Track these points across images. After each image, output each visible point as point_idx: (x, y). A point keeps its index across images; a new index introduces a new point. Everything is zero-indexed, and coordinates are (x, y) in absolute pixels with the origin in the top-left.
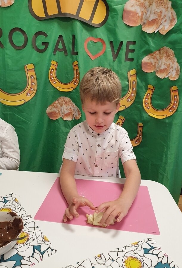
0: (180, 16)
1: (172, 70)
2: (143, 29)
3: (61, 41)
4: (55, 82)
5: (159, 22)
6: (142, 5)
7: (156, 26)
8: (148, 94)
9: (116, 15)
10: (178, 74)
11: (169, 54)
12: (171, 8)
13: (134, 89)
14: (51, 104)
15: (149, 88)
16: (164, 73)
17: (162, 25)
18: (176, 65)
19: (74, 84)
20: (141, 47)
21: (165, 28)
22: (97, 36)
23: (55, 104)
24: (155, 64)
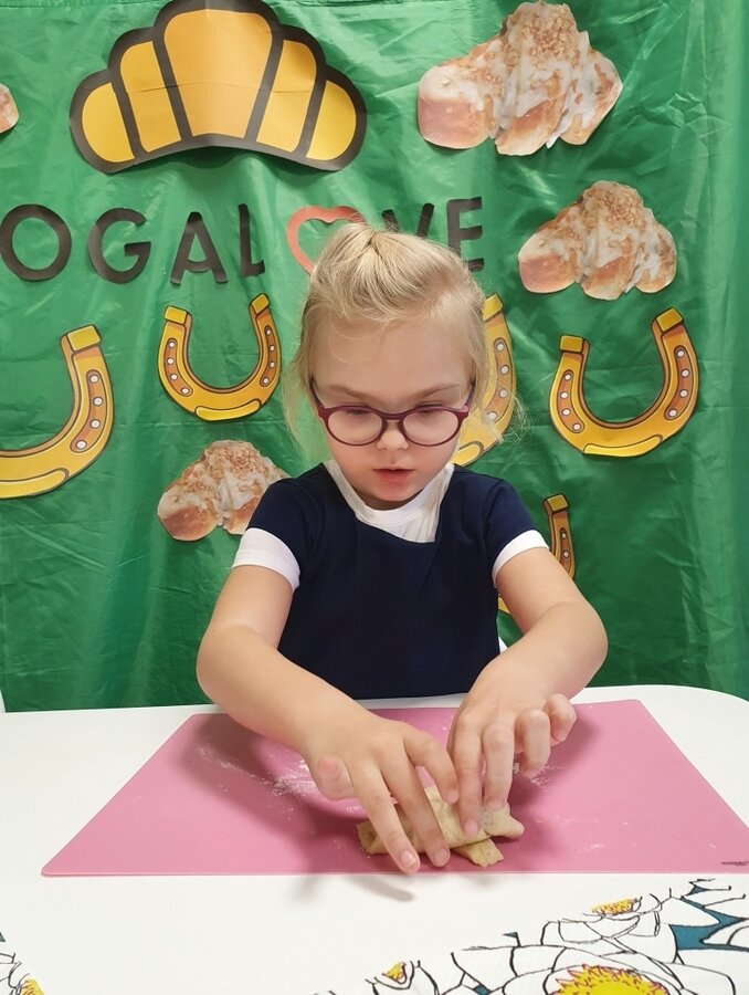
0: (629, 69)
1: (643, 256)
2: (501, 150)
3: (196, 237)
4: (185, 391)
5: (557, 109)
6: (484, 75)
7: (548, 125)
8: (564, 375)
9: (390, 119)
10: (672, 263)
11: (620, 206)
12: (592, 52)
13: (505, 370)
14: (173, 479)
15: (563, 351)
16: (613, 277)
17: (567, 116)
18: (655, 233)
19: (262, 384)
20: (506, 212)
21: (581, 123)
22: (330, 200)
23: (191, 478)
24: (573, 258)
